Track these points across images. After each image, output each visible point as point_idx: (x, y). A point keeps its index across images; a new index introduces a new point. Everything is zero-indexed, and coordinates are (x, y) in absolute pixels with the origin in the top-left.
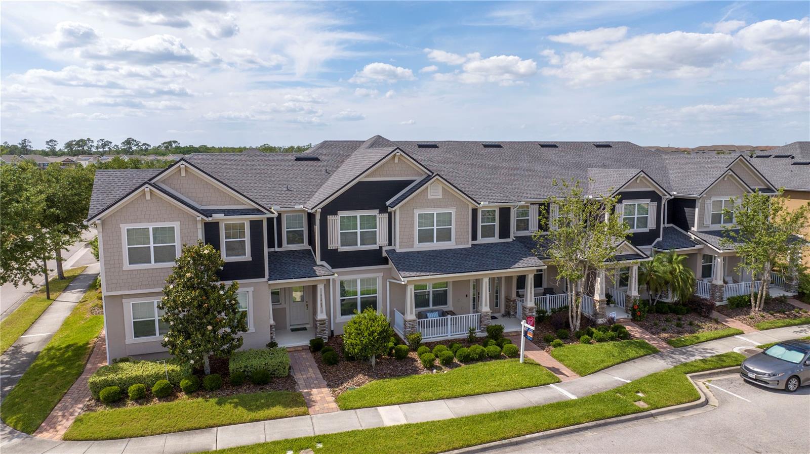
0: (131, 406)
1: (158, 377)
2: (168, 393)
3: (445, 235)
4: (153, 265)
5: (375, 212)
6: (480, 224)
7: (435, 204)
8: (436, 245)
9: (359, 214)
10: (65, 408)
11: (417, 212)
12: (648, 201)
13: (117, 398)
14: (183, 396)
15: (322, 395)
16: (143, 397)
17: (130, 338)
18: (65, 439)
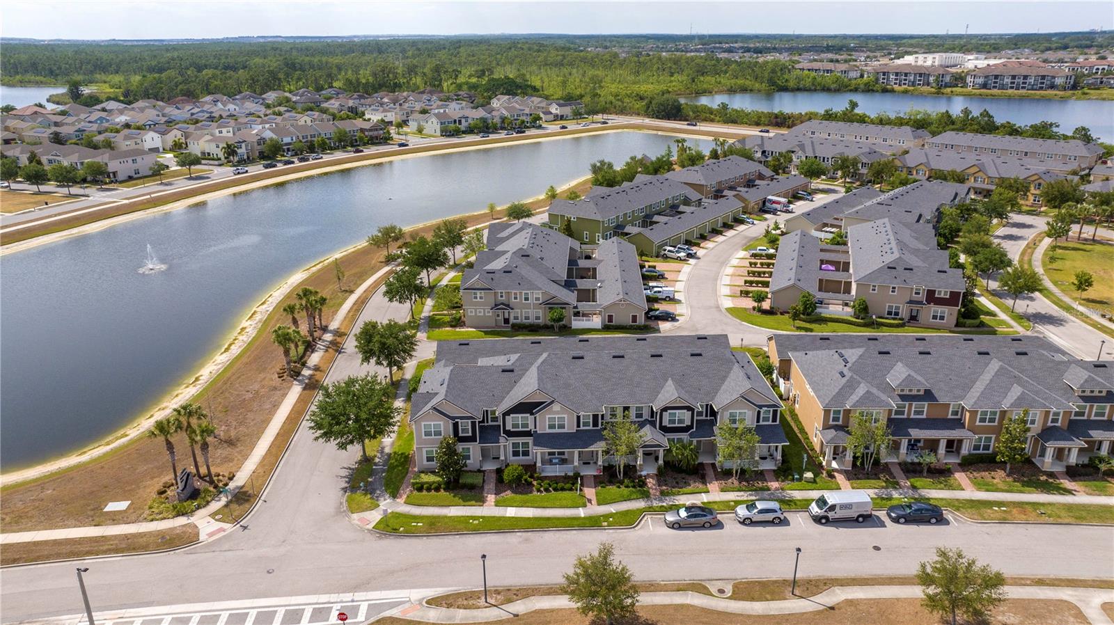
0: (425, 493)
1: (434, 482)
2: (437, 489)
3: (562, 426)
4: (433, 437)
5: (528, 415)
6: (581, 421)
7: (557, 413)
8: (557, 430)
9: (520, 416)
10: (403, 490)
11: (548, 416)
12: (685, 411)
13: (420, 489)
14: (442, 490)
15: (491, 498)
16: (429, 490)
17: (425, 462)
18: (405, 503)
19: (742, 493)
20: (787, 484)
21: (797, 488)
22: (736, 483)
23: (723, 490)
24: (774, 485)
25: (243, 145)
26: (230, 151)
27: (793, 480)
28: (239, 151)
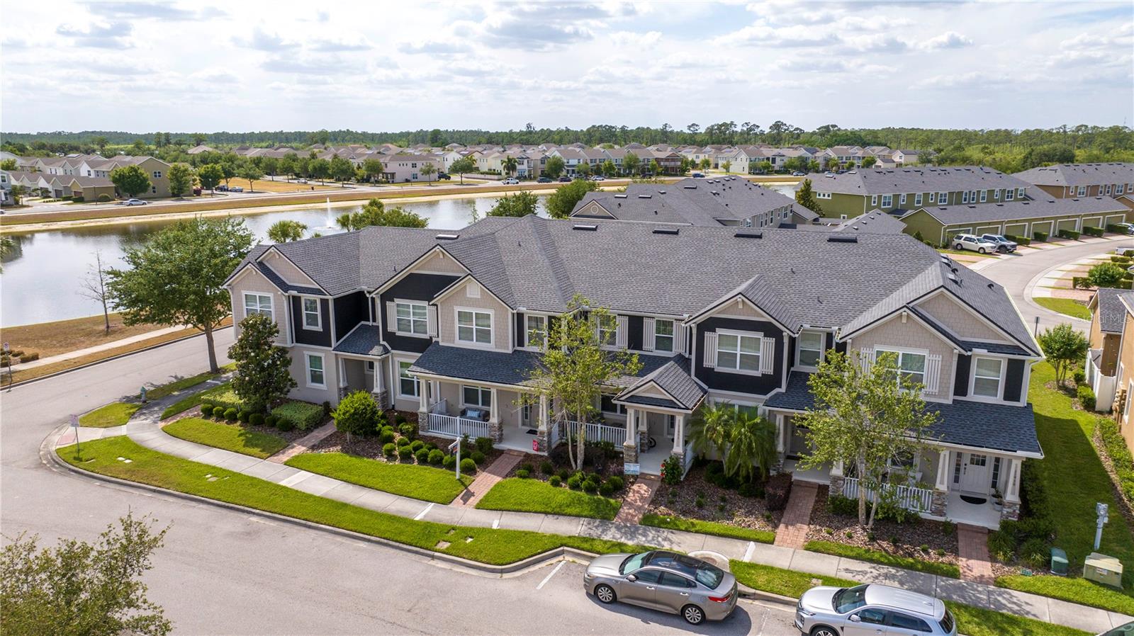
0: (210, 421)
2: (232, 418)
3: (484, 336)
5: (426, 303)
6: (527, 331)
7: (473, 303)
8: (474, 345)
9: (411, 303)
10: (188, 410)
11: (457, 309)
12: (760, 335)
13: (209, 413)
14: (236, 422)
15: (296, 451)
16: (220, 417)
18: (163, 428)
19: (866, 567)
20: (1017, 574)
21: (1050, 590)
22: (860, 536)
23: (812, 547)
24: (980, 568)
25: (526, 161)
26: (511, 166)
27: (1046, 566)
28: (519, 167)
